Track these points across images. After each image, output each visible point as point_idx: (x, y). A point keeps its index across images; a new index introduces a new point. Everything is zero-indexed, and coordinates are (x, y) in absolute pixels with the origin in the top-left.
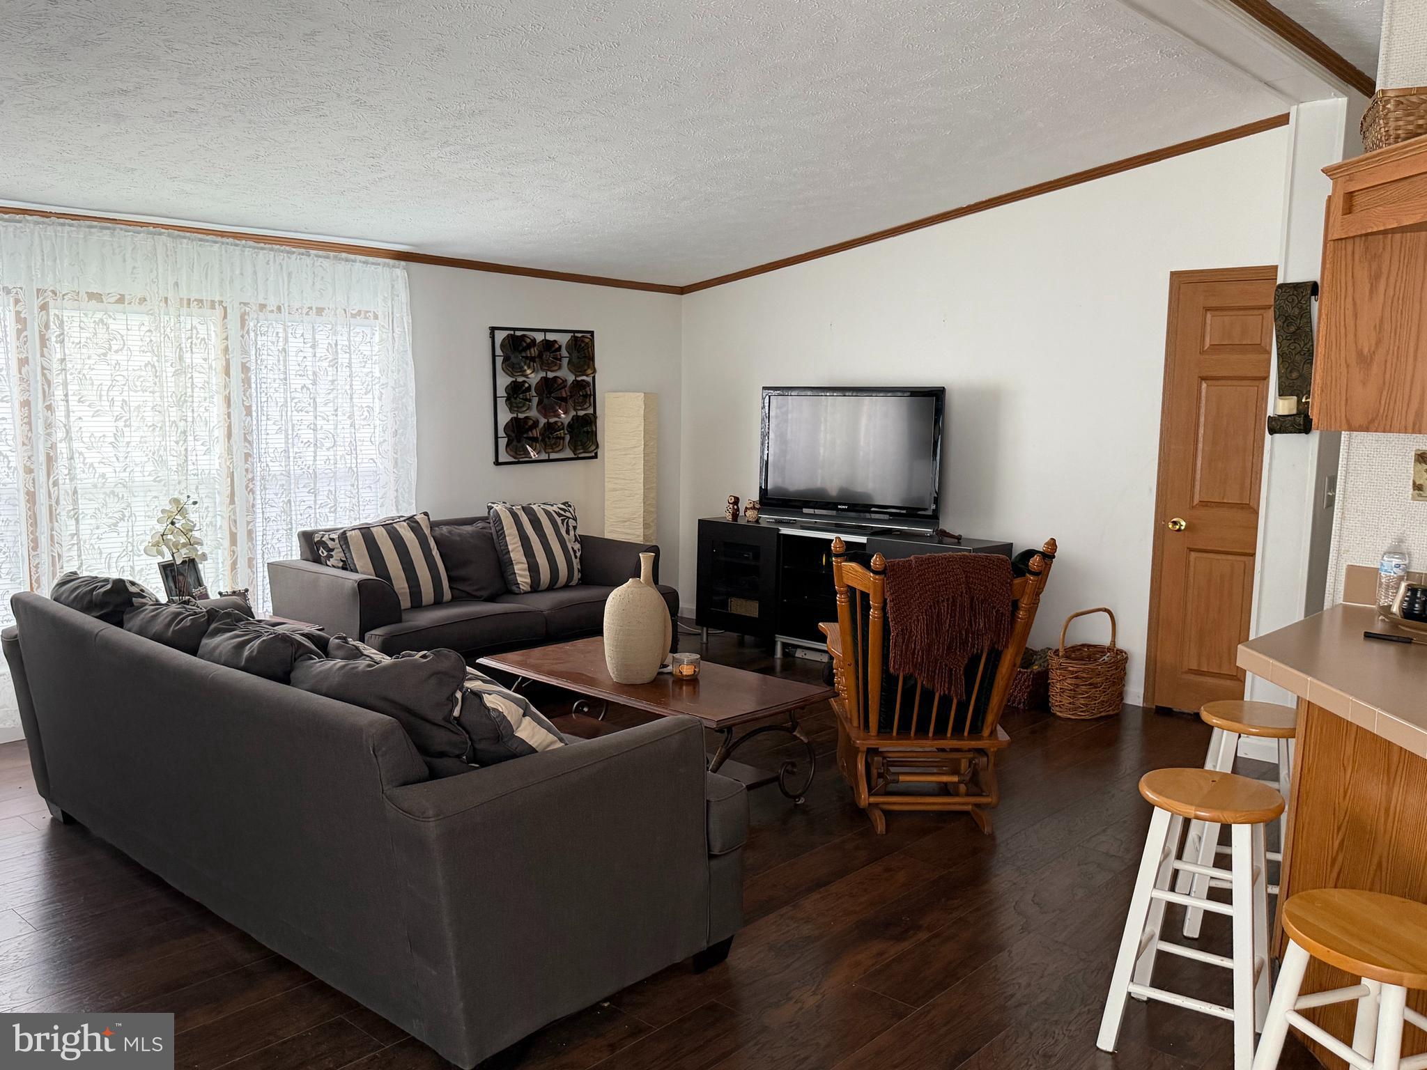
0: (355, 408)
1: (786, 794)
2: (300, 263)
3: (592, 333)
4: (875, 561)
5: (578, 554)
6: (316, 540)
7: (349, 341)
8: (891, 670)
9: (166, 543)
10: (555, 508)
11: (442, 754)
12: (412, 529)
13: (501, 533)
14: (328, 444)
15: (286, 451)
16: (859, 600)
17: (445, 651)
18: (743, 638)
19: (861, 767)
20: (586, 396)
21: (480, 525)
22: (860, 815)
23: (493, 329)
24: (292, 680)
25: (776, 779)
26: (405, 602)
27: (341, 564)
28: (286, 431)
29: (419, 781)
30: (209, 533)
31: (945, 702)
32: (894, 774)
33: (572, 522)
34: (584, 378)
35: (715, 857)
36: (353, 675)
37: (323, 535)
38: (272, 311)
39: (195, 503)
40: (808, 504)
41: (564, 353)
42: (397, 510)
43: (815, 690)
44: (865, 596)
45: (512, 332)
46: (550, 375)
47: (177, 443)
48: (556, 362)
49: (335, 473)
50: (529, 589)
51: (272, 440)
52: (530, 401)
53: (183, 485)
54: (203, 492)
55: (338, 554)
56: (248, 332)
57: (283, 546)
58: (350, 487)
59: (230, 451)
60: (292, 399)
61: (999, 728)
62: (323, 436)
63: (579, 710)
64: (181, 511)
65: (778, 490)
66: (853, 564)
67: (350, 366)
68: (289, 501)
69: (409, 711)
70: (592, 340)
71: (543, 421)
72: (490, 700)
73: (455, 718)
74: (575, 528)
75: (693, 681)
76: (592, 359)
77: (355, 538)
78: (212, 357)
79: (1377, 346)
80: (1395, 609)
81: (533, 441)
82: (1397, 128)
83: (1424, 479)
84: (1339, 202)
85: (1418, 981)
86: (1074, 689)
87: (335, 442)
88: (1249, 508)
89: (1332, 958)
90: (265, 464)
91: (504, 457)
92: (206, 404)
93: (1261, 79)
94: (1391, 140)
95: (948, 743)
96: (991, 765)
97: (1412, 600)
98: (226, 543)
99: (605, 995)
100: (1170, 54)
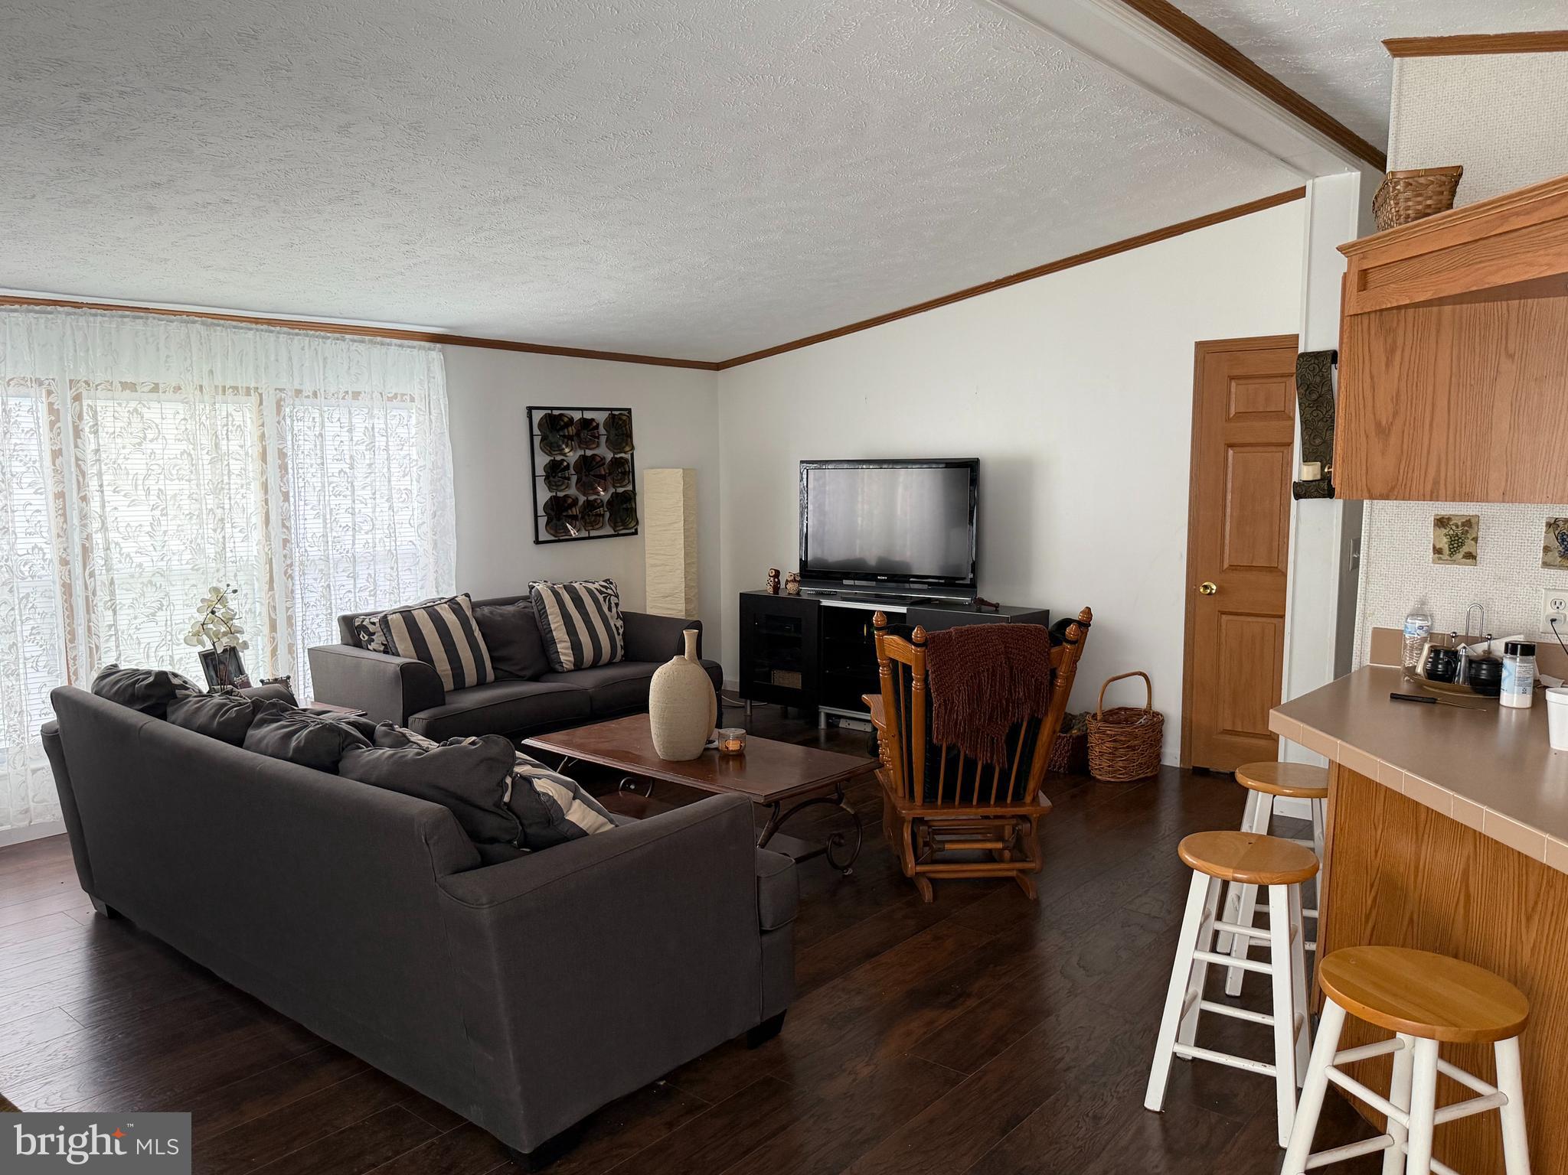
0: (393, 491)
1: (834, 865)
2: (335, 347)
3: (629, 410)
4: (916, 633)
5: (621, 631)
6: (356, 624)
7: (386, 424)
8: (935, 741)
9: (206, 632)
10: (597, 585)
11: (493, 840)
12: (454, 611)
13: (543, 613)
14: (367, 527)
15: (325, 536)
16: (901, 672)
17: (493, 736)
18: (786, 709)
19: (907, 836)
20: (625, 473)
21: (522, 604)
22: (906, 885)
23: (530, 409)
24: (340, 771)
25: (825, 851)
26: (448, 684)
27: (382, 648)
28: (324, 516)
29: (471, 869)
30: (249, 621)
31: (988, 770)
32: (940, 842)
33: (614, 600)
34: (623, 455)
35: (766, 932)
36: (401, 763)
37: (364, 619)
38: (308, 397)
39: (234, 591)
40: (848, 576)
41: (602, 431)
42: (439, 592)
43: (857, 762)
44: (907, 669)
45: (549, 412)
46: (589, 453)
47: (215, 530)
48: (593, 440)
49: (374, 556)
50: (572, 667)
51: (310, 525)
52: (569, 479)
53: (221, 573)
54: (241, 577)
55: (379, 638)
56: (284, 418)
57: (323, 631)
58: (389, 570)
59: (268, 538)
60: (330, 483)
61: (1041, 794)
62: (361, 520)
63: (625, 788)
64: (221, 600)
65: (819, 562)
66: (895, 638)
67: (387, 449)
68: (329, 586)
69: (460, 798)
70: (630, 417)
71: (582, 499)
72: (540, 785)
73: (505, 803)
74: (617, 605)
75: (739, 756)
76: (630, 436)
77: (396, 620)
78: (248, 443)
79: (1394, 417)
80: (1419, 670)
81: (573, 519)
82: (1408, 208)
83: (1444, 543)
84: (1354, 279)
85: (1449, 1034)
86: (1113, 754)
87: (373, 525)
88: (1277, 572)
89: (1367, 1014)
90: (303, 549)
91: (544, 535)
92: (243, 491)
93: (1277, 157)
94: (1402, 220)
95: (992, 811)
96: (1034, 831)
97: (1435, 661)
98: (266, 630)
99: (660, 1074)
100: (1189, 134)
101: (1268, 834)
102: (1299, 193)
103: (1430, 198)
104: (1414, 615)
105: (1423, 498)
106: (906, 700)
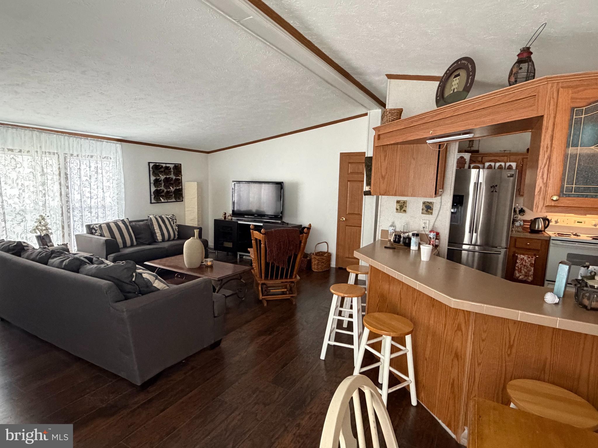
0: (104, 187)
1: (238, 297)
2: (84, 141)
3: (181, 164)
4: (262, 230)
5: (177, 230)
6: (91, 227)
7: (102, 166)
8: (268, 261)
9: (38, 229)
10: (169, 216)
11: (129, 292)
12: (123, 223)
13: (152, 224)
14: (95, 197)
15: (81, 200)
16: (258, 242)
17: (129, 261)
18: (228, 253)
19: (260, 288)
20: (179, 183)
21: (145, 222)
22: (260, 302)
23: (149, 163)
24: (80, 272)
25: (236, 293)
26: (121, 245)
27: (100, 235)
28: (81, 193)
29: (122, 301)
30: (54, 226)
31: (283, 269)
32: (269, 290)
33: (175, 221)
34: (178, 177)
35: (216, 317)
36: (99, 269)
37: (94, 226)
38: (75, 156)
39: (48, 216)
40: (247, 215)
41: (172, 170)
42: (119, 218)
43: (247, 268)
44: (260, 241)
45: (155, 164)
46: (168, 177)
47: (42, 197)
48: (169, 173)
49: (98, 206)
50: (161, 241)
51: (75, 196)
52: (161, 184)
53: (44, 211)
54: (52, 212)
55: (99, 232)
56: (67, 163)
57: (80, 229)
58: (103, 211)
59: (61, 200)
60: (83, 183)
61: (297, 275)
62: (94, 195)
63: (177, 277)
64: (43, 219)
65: (238, 211)
66: (257, 232)
67: (102, 173)
68: (82, 215)
69: (118, 279)
70: (181, 166)
71: (165, 190)
72: (145, 275)
73: (133, 281)
74: (176, 222)
75: (211, 267)
76: (181, 172)
77: (104, 226)
78: (54, 170)
79: (386, 174)
80: (392, 240)
81: (162, 196)
82: (389, 119)
83: (398, 208)
84: (377, 137)
85: (394, 335)
86: (318, 264)
87: (97, 197)
88: (360, 215)
89: (375, 331)
90: (73, 204)
91: (153, 201)
92: (52, 185)
93: (360, 104)
94: (388, 122)
95: (284, 280)
96: (295, 286)
97: (396, 238)
98: (61, 229)
99: (183, 358)
100: (338, 96)
101: (355, 284)
102: (366, 114)
103: (394, 116)
104: (391, 226)
105: (392, 195)
106: (260, 250)
